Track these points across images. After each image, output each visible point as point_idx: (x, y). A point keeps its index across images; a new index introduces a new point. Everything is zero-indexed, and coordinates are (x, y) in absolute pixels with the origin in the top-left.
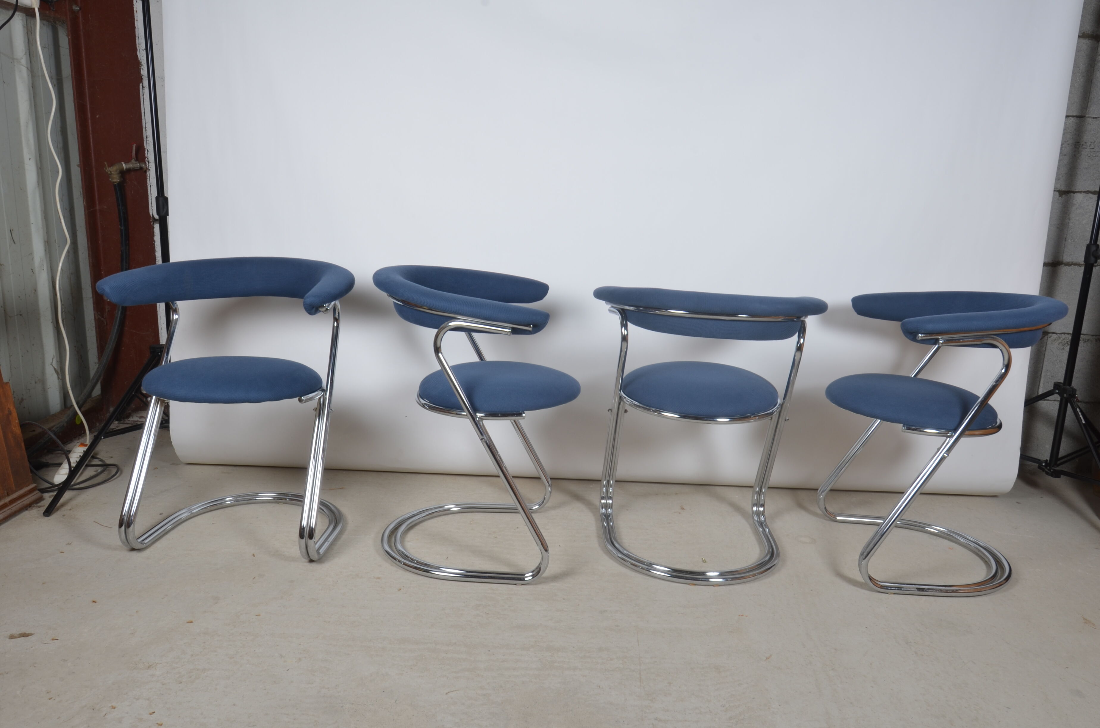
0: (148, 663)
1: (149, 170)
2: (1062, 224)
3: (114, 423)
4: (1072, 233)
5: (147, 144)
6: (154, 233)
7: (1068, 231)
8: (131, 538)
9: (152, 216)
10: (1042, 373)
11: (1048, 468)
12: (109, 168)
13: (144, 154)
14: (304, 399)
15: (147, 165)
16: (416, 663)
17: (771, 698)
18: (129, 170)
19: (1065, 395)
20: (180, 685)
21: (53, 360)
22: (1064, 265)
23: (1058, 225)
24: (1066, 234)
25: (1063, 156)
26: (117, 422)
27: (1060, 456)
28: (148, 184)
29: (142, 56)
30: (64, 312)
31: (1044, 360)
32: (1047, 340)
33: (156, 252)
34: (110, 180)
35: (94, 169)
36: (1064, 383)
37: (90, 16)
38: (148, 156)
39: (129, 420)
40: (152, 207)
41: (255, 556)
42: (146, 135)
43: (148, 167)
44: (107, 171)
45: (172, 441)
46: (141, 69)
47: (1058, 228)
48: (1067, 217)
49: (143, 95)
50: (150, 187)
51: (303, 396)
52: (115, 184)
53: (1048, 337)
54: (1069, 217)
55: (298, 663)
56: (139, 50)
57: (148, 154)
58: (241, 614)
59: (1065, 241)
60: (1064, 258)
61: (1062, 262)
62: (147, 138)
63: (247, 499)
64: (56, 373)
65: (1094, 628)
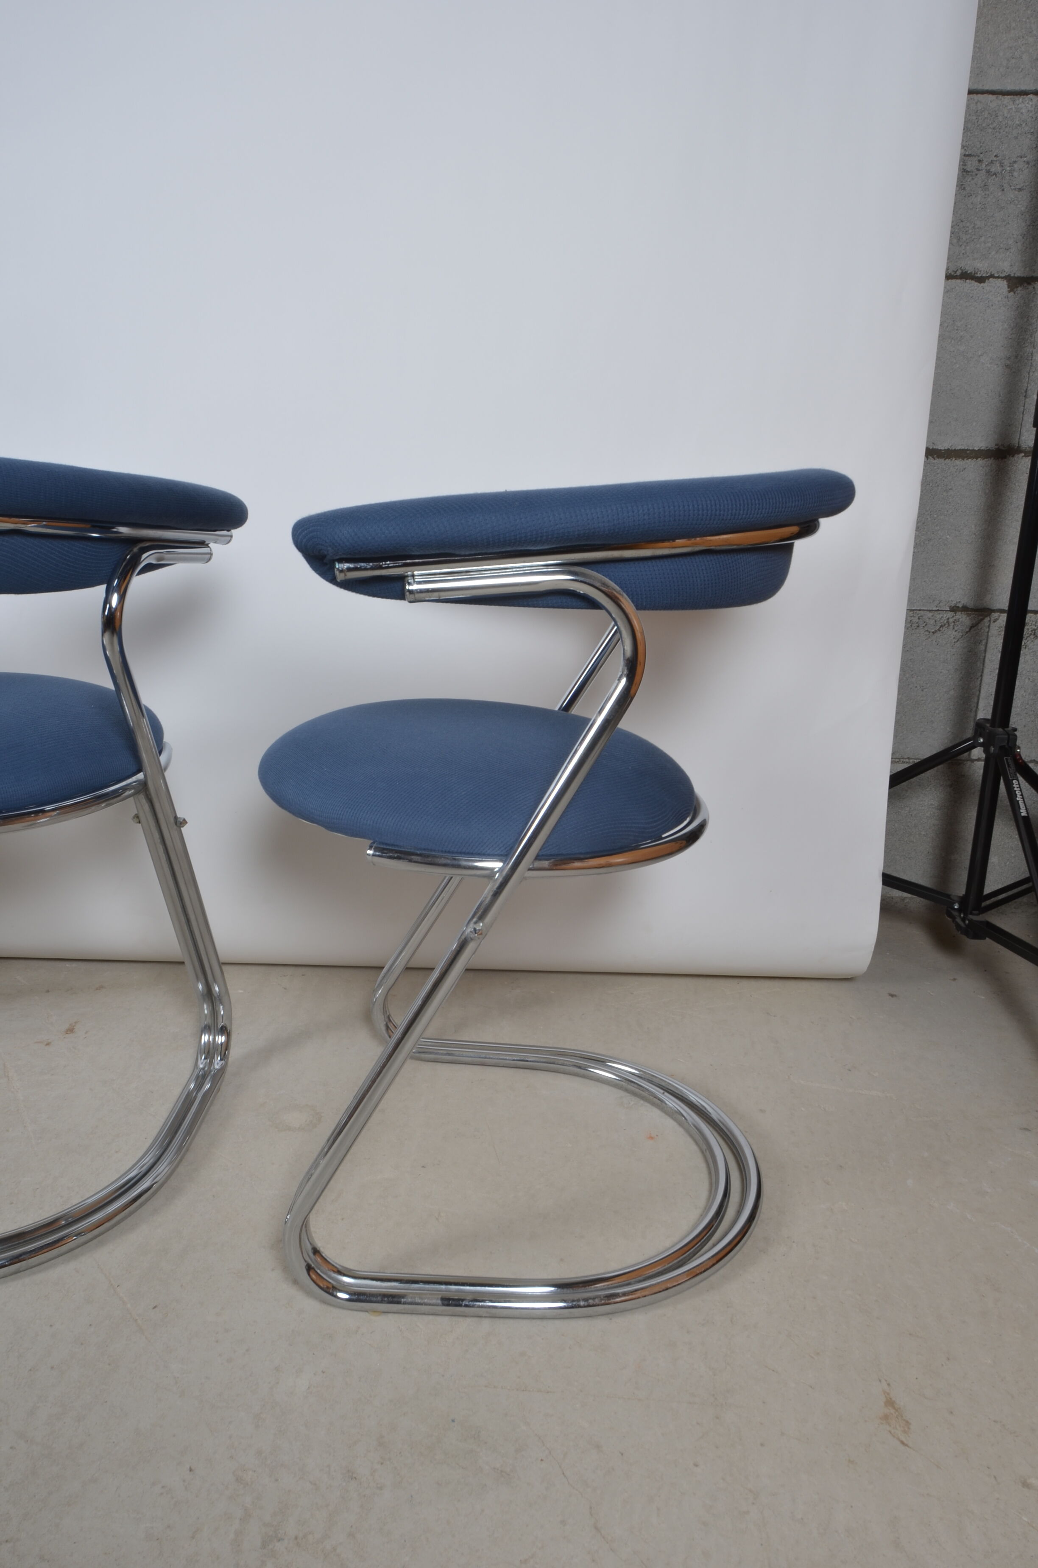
2: (1016, 357)
7: (1031, 374)
10: (980, 701)
11: (962, 915)
19: (992, 749)
22: (1023, 454)
23: (1009, 359)
25: (1016, 192)
27: (987, 890)
31: (982, 672)
32: (989, 627)
36: (993, 721)
47: (1007, 366)
48: (1029, 341)
53: (990, 621)
54: (1032, 340)
59: (1025, 396)
60: (1023, 438)
61: (1019, 447)
65: (903, 1443)
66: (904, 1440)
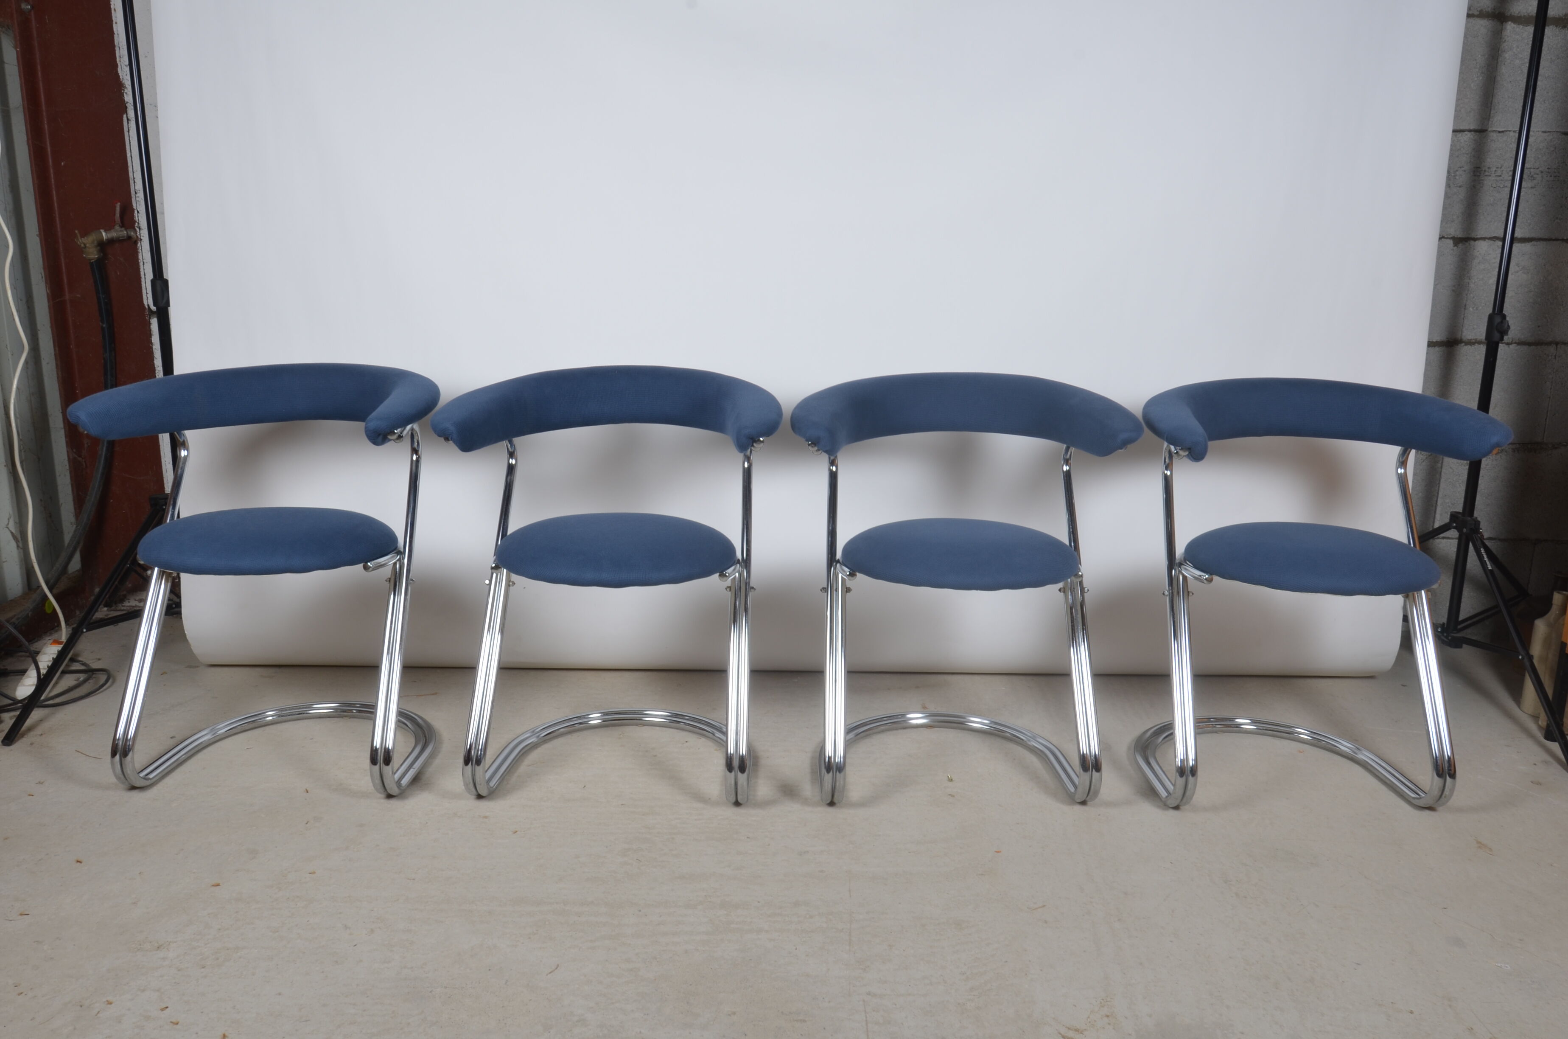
0: (158, 943)
1: (141, 240)
2: (1459, 285)
3: (103, 610)
4: (1474, 298)
5: (136, 202)
6: (152, 332)
7: (1468, 295)
8: (129, 772)
9: (147, 307)
10: (1439, 499)
11: (1445, 634)
12: (83, 239)
13: (133, 216)
14: (371, 566)
15: (138, 233)
16: (537, 930)
17: (1030, 961)
18: (111, 241)
19: (1465, 530)
20: (203, 970)
21: (9, 521)
22: (1464, 344)
23: (1454, 286)
24: (1466, 299)
25: (1458, 188)
26: (106, 609)
27: (1461, 618)
28: (139, 261)
29: (125, 74)
30: (23, 451)
31: (1440, 481)
33: (155, 359)
34: (84, 256)
35: (60, 241)
36: (1463, 513)
37: (47, 17)
38: (138, 220)
39: (123, 605)
40: (147, 293)
41: (309, 791)
42: (135, 189)
43: (139, 236)
44: (79, 243)
45: (186, 633)
46: (125, 94)
47: (1453, 291)
48: (1466, 276)
49: (129, 131)
50: (144, 264)
51: (369, 562)
52: (92, 261)
54: (1469, 275)
55: (369, 936)
56: (121, 65)
57: (138, 217)
58: (289, 872)
59: (1465, 309)
60: (1464, 334)
61: (1461, 339)
62: (136, 193)
63: (297, 713)
64: (14, 539)
65: (1490, 854)
66: (1490, 853)
